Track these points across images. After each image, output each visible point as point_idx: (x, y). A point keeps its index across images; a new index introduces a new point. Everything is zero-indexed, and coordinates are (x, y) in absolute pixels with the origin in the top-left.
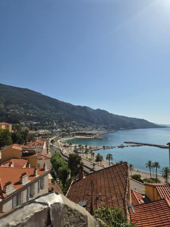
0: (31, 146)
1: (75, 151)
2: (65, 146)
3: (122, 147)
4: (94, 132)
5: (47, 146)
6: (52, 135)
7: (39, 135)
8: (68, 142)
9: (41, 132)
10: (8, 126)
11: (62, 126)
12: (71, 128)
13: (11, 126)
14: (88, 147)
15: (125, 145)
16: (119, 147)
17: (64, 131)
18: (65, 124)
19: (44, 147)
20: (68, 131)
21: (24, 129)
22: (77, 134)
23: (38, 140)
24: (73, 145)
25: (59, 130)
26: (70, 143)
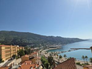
0: (32, 55)
1: (50, 55)
3: (70, 51)
4: (57, 46)
5: (39, 54)
6: (40, 49)
7: (35, 50)
8: (47, 51)
9: (35, 48)
10: (22, 48)
11: (43, 45)
12: (47, 45)
14: (55, 53)
15: (71, 50)
16: (68, 51)
17: (44, 47)
18: (45, 44)
19: (38, 55)
20: (46, 47)
21: (29, 48)
22: (50, 48)
23: (35, 52)
24: (49, 52)
25: (42, 47)
26: (48, 52)
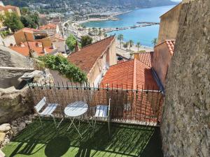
0: (42, 30)
2: (79, 30)
3: (135, 27)
4: (108, 13)
5: (61, 30)
6: (65, 18)
7: (51, 19)
8: (82, 25)
9: (53, 15)
10: (15, 10)
11: (75, 8)
12: (84, 10)
13: (18, 9)
14: (102, 29)
15: (137, 25)
16: (132, 28)
17: (77, 14)
18: (78, 5)
19: (58, 30)
20: (81, 14)
22: (91, 17)
23: (50, 24)
24: (87, 28)
25: (72, 12)
26: (84, 26)
